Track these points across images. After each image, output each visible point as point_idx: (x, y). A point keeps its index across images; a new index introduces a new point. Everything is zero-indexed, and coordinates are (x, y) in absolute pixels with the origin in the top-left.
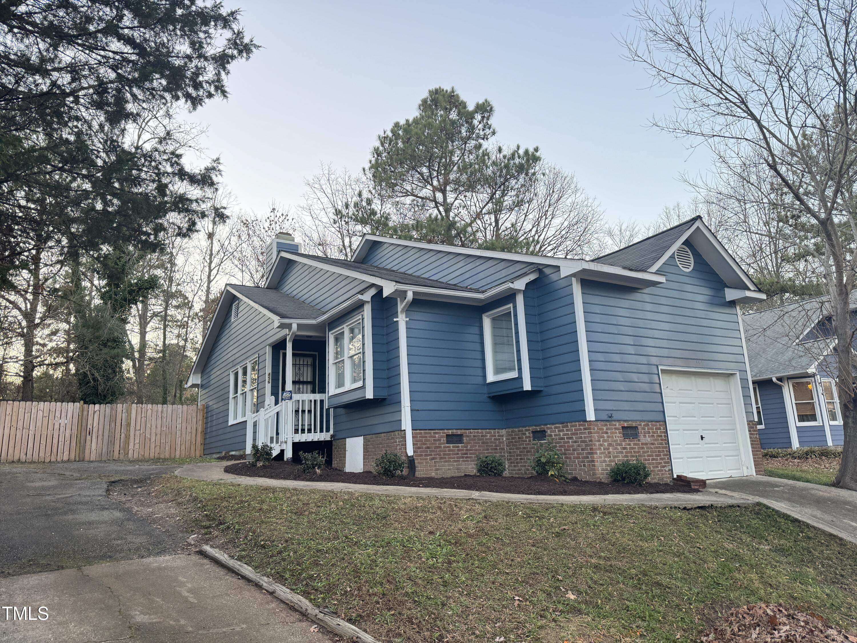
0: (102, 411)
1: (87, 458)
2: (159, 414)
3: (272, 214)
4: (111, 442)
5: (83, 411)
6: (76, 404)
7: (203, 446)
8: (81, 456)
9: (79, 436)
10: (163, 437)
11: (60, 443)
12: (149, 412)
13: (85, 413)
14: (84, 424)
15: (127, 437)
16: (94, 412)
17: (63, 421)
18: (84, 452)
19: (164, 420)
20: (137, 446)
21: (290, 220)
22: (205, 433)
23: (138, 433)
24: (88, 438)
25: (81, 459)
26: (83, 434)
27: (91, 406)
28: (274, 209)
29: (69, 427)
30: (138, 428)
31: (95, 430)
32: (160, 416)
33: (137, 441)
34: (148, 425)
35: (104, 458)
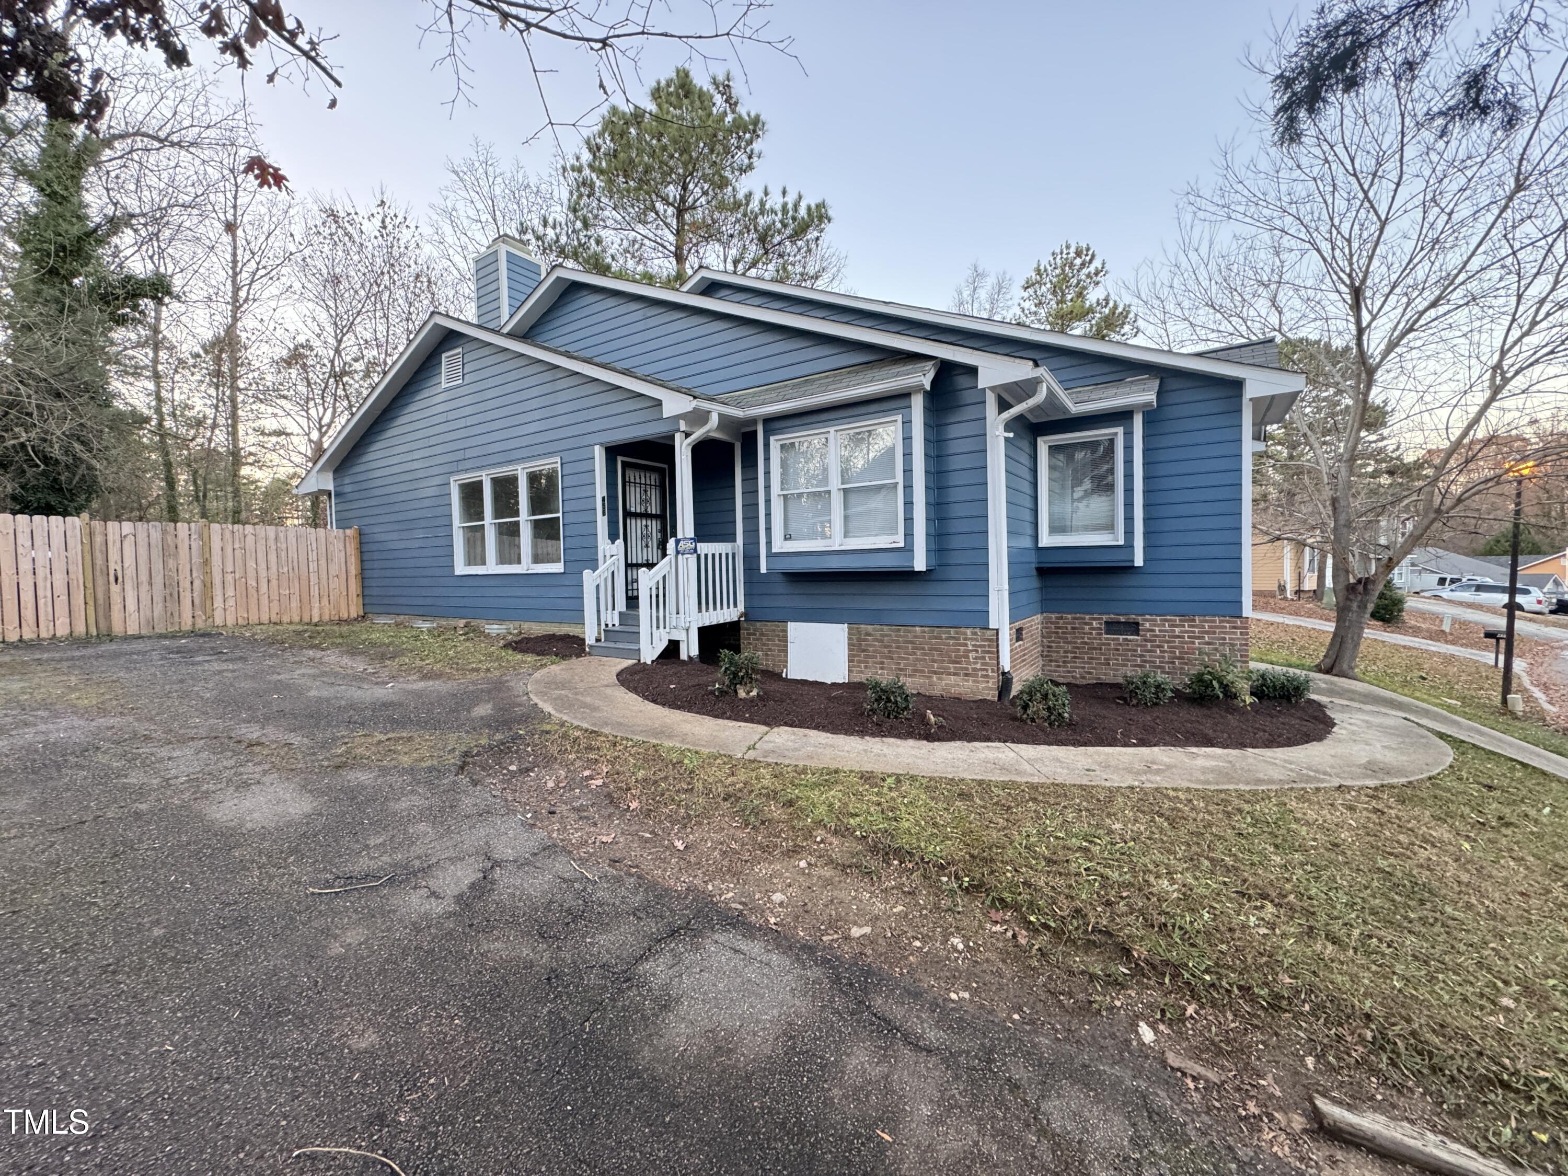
0: (142, 536)
1: (118, 629)
2: (271, 543)
3: (380, 209)
4: (173, 595)
5: (91, 535)
6: (68, 519)
7: (361, 599)
8: (103, 625)
9: (90, 585)
10: (285, 584)
11: (41, 602)
12: (250, 540)
13: (99, 539)
14: (99, 561)
15: (208, 586)
16: (123, 538)
17: (42, 555)
18: (108, 617)
19: (283, 554)
20: (231, 602)
21: (413, 229)
22: (363, 577)
23: (229, 578)
24: (115, 589)
25: (104, 630)
26: (100, 581)
27: (112, 526)
28: (383, 202)
29: (59, 567)
30: (230, 569)
31: (130, 572)
32: (274, 547)
33: (230, 592)
34: (251, 564)
35: (160, 629)
